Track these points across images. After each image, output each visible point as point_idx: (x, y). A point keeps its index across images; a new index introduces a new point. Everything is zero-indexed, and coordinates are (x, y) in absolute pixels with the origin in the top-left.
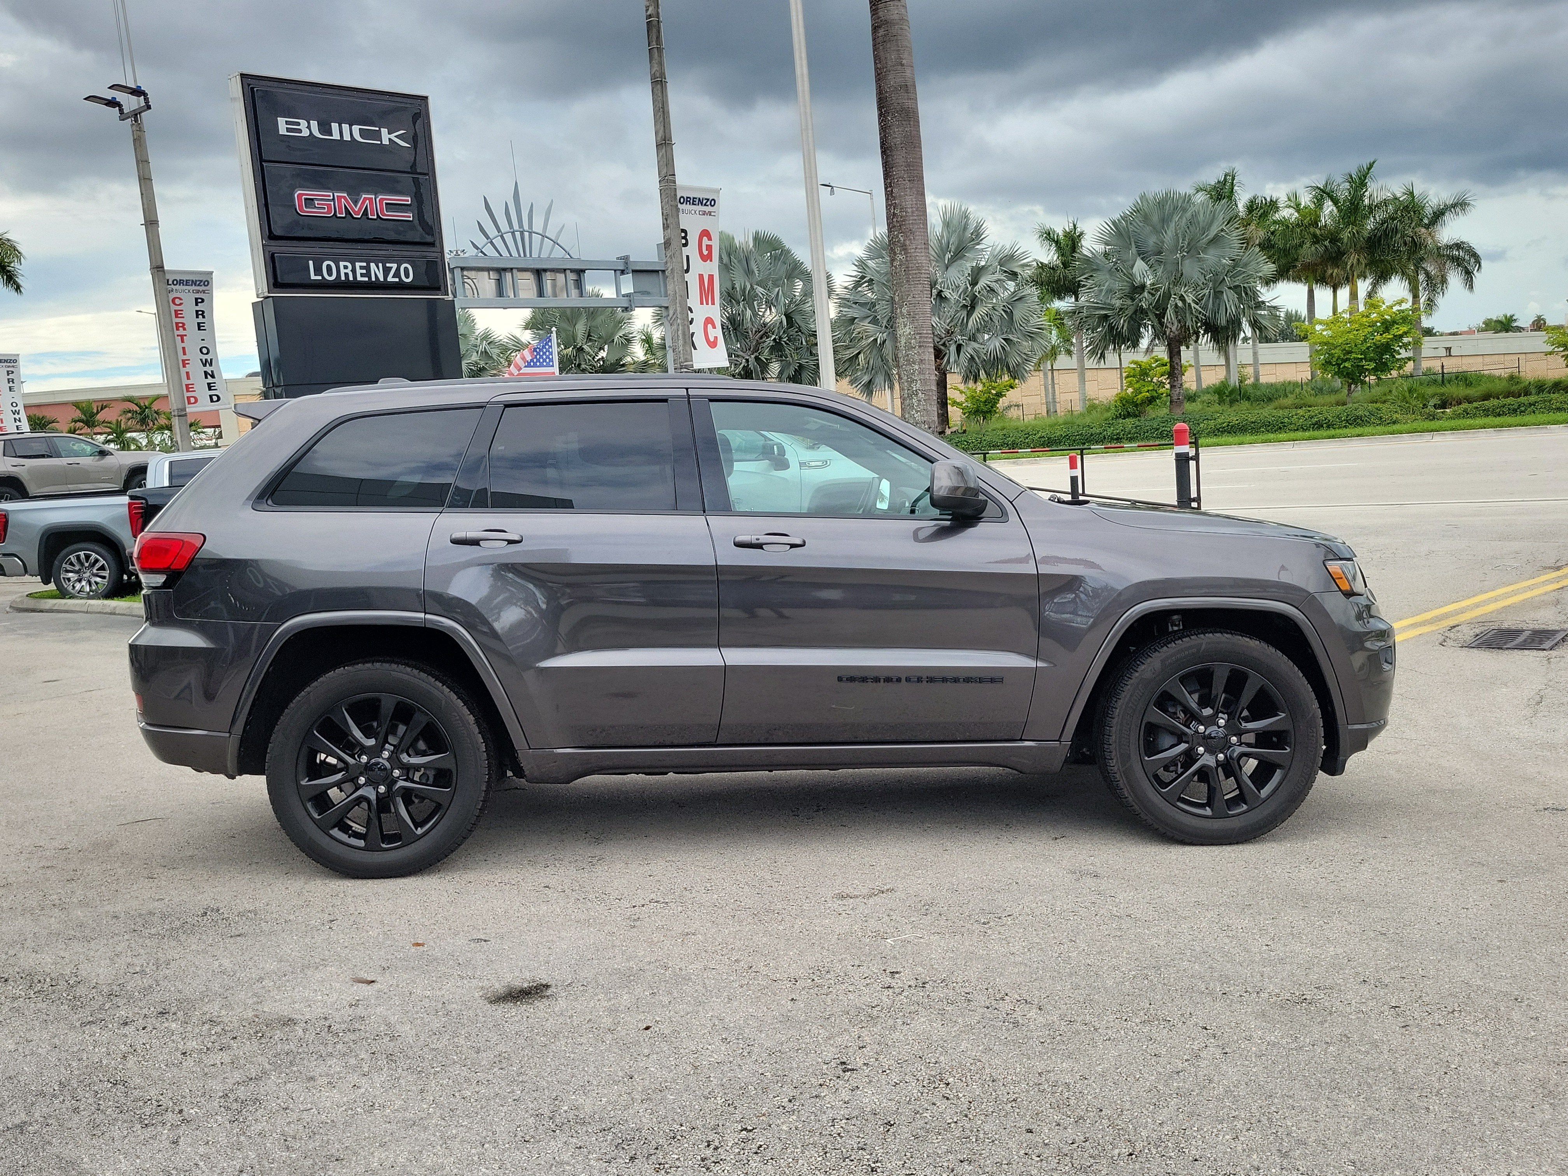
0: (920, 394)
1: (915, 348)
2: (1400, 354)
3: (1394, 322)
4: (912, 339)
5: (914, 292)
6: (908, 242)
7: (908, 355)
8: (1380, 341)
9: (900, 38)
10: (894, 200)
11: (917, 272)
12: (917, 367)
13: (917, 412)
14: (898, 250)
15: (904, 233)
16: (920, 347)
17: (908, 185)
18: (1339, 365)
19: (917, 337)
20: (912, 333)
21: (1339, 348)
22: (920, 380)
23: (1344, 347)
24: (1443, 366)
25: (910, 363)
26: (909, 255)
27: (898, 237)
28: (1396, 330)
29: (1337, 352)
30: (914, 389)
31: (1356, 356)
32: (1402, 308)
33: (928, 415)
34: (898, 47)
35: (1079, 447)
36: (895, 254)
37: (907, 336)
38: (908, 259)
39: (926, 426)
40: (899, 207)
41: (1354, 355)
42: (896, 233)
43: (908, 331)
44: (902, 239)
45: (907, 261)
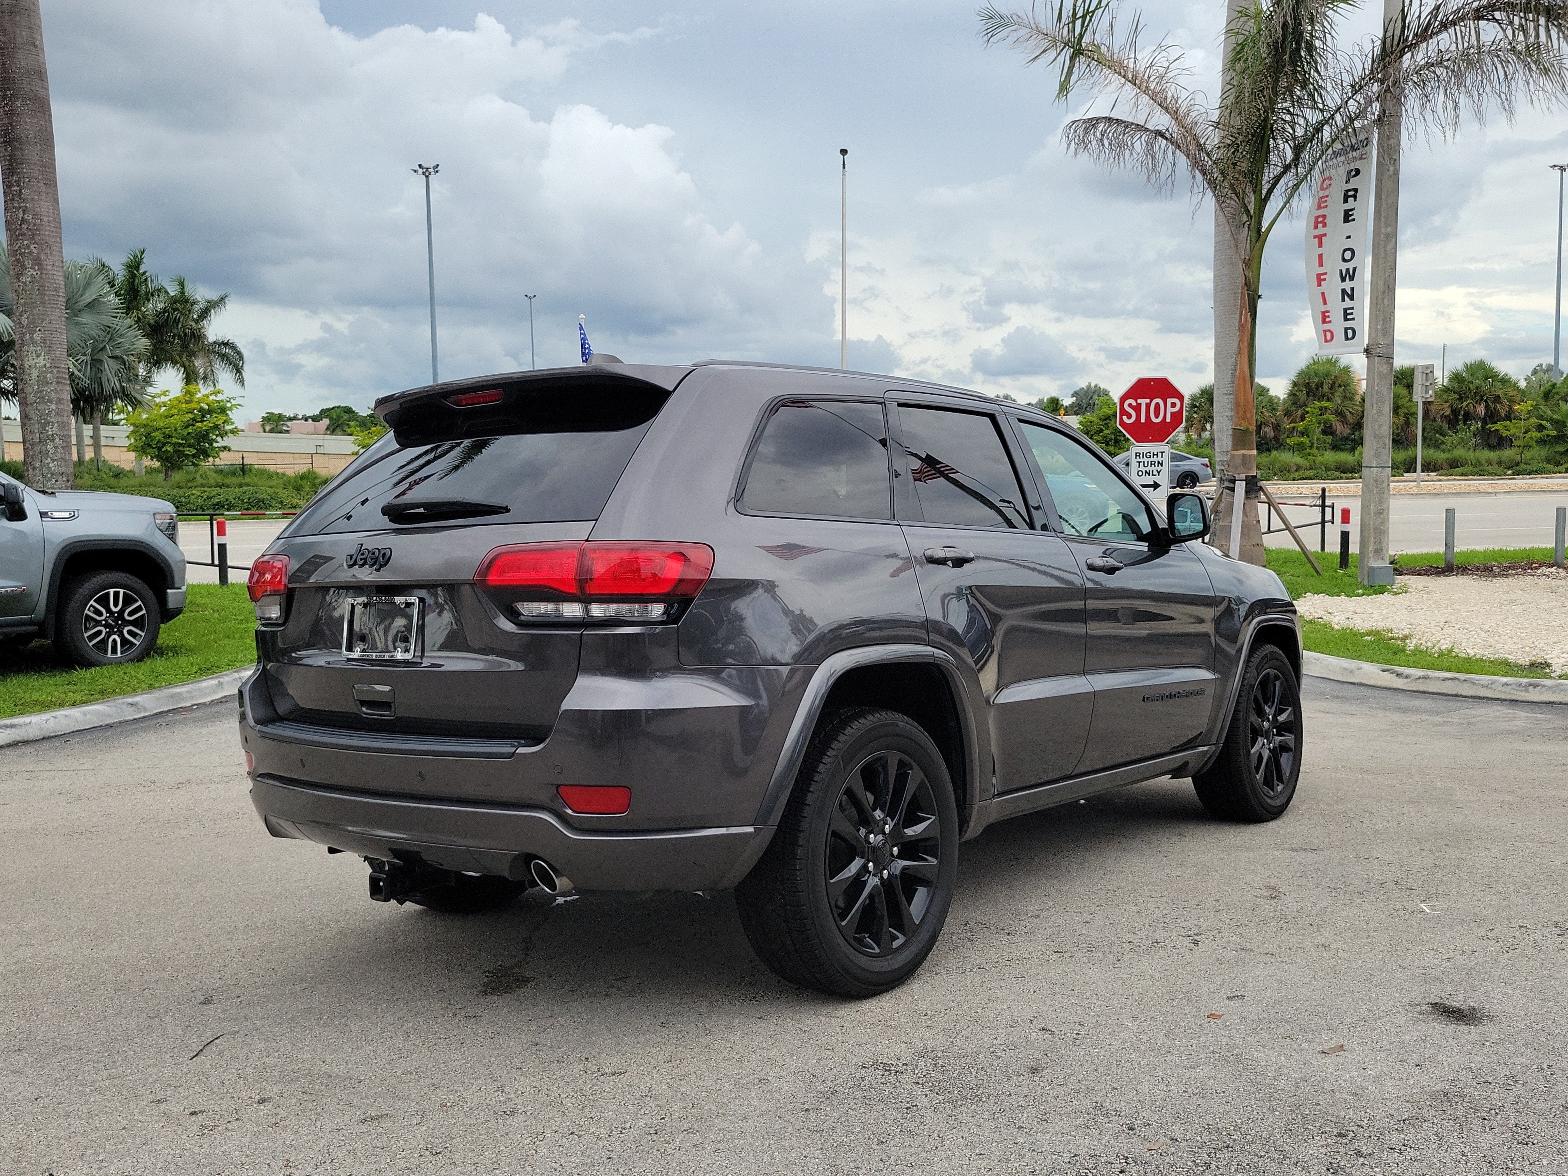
0: (57, 440)
1: (51, 383)
2: (217, 442)
3: (210, 411)
4: (47, 373)
5: (51, 317)
6: (43, 257)
7: (41, 392)
8: (201, 428)
9: (32, 14)
10: (23, 202)
11: (54, 293)
12: (53, 407)
13: (53, 460)
14: (28, 263)
15: (37, 244)
16: (58, 383)
17: (43, 188)
18: (159, 449)
19: (55, 371)
20: (48, 365)
21: (159, 431)
22: (58, 422)
23: (164, 430)
24: (243, 458)
25: (43, 400)
26: (44, 272)
27: (28, 247)
28: (215, 419)
29: (157, 435)
30: (50, 433)
31: (177, 441)
32: (217, 399)
33: (66, 466)
34: (31, 23)
35: (209, 512)
36: (24, 267)
37: (41, 368)
38: (44, 276)
39: (65, 479)
40: (31, 212)
41: (174, 440)
42: (25, 243)
43: (43, 363)
44: (35, 251)
45: (42, 278)
